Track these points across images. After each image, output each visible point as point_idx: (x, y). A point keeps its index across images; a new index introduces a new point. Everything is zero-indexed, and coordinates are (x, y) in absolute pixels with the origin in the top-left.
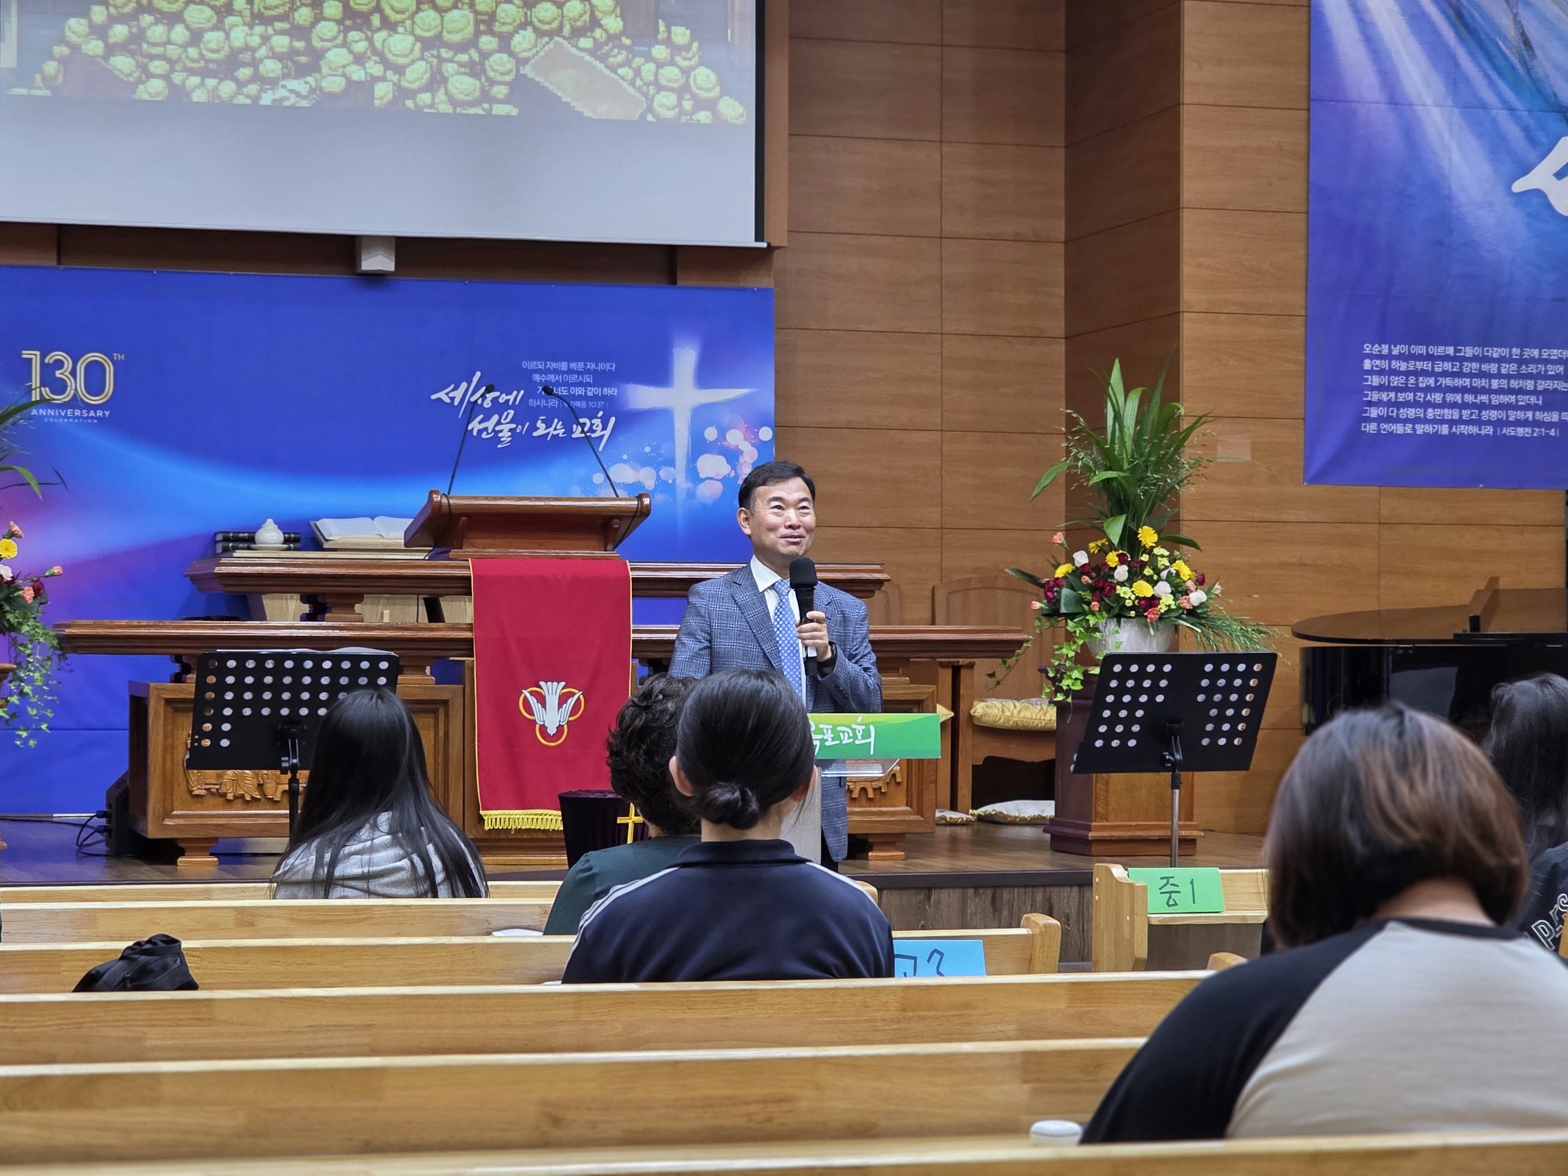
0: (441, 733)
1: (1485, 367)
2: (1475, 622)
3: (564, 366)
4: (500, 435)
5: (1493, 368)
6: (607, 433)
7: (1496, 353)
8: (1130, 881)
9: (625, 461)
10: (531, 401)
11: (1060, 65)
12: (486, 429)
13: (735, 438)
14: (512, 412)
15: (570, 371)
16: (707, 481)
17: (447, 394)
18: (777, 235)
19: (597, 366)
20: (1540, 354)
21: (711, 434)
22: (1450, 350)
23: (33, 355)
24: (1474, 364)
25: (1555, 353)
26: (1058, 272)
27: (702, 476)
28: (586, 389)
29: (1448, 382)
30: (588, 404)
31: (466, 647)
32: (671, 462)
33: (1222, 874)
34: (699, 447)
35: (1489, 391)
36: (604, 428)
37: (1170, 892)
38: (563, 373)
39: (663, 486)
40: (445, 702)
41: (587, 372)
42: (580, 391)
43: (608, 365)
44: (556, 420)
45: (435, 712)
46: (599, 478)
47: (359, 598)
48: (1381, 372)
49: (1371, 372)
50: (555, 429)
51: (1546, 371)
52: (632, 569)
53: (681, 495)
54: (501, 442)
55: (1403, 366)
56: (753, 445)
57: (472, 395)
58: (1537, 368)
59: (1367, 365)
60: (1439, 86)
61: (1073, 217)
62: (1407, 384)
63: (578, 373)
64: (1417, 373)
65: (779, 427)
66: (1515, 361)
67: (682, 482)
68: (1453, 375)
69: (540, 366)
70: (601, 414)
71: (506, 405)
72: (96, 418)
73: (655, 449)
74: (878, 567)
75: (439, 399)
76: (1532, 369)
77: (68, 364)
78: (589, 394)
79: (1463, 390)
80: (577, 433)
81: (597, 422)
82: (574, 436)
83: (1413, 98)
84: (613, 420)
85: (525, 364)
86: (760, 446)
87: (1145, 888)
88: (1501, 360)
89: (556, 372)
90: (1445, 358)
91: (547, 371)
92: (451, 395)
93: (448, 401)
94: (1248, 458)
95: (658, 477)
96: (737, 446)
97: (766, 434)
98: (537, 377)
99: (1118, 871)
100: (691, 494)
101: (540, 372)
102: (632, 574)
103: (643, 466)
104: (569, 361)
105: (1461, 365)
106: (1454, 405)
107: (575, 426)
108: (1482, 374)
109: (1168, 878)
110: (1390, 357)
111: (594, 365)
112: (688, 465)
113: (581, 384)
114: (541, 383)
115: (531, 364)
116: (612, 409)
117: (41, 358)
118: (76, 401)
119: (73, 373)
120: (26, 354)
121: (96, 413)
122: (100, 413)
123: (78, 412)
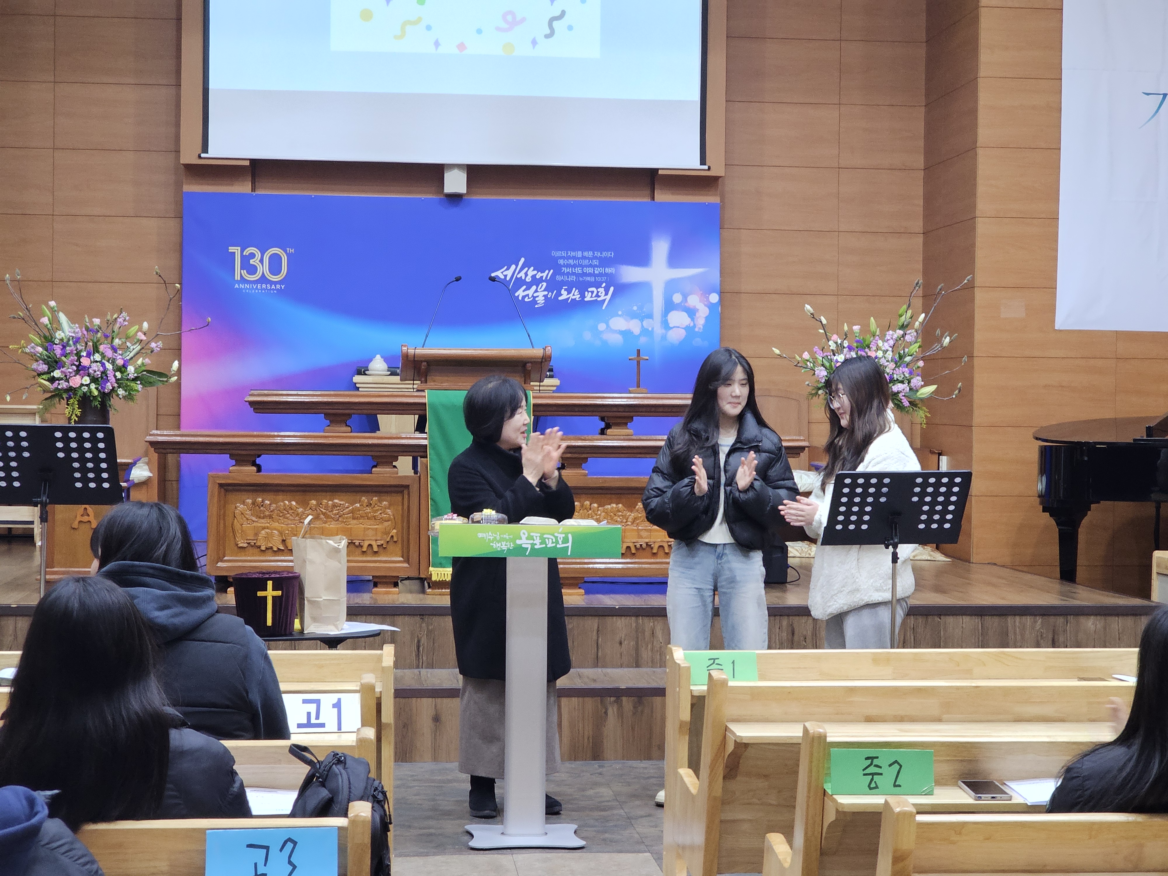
2: (1150, 431)
3: (579, 254)
4: (537, 299)
6: (608, 297)
9: (620, 316)
10: (557, 276)
11: (922, 51)
12: (528, 295)
13: (694, 301)
14: (545, 284)
15: (583, 258)
16: (674, 329)
17: (502, 273)
18: (715, 167)
19: (601, 254)
21: (677, 298)
23: (236, 250)
26: (919, 190)
27: (671, 325)
30: (595, 279)
31: (423, 450)
32: (650, 316)
34: (669, 306)
36: (606, 294)
38: (579, 258)
39: (645, 331)
40: (407, 487)
41: (595, 258)
42: (590, 270)
43: (609, 253)
44: (574, 289)
50: (574, 295)
53: (657, 338)
54: (537, 304)
56: (705, 305)
57: (518, 273)
61: (929, 153)
63: (589, 259)
65: (723, 294)
67: (658, 330)
69: (564, 254)
70: (604, 285)
71: (541, 280)
72: (275, 290)
73: (640, 308)
75: (497, 276)
77: (258, 255)
78: (597, 272)
80: (588, 298)
81: (601, 290)
82: (586, 299)
84: (612, 289)
85: (553, 253)
86: (711, 306)
89: (574, 258)
91: (569, 258)
92: (505, 273)
93: (503, 277)
94: (1022, 315)
95: (642, 326)
96: (695, 306)
97: (714, 298)
98: (561, 262)
100: (664, 337)
101: (564, 258)
103: (632, 318)
104: (583, 251)
107: (586, 293)
109: (714, 659)
111: (599, 254)
112: (662, 318)
113: (590, 266)
114: (564, 266)
115: (558, 254)
116: (611, 281)
117: (242, 252)
118: (263, 279)
119: (261, 261)
120: (232, 249)
121: (276, 287)
122: (278, 287)
123: (264, 286)
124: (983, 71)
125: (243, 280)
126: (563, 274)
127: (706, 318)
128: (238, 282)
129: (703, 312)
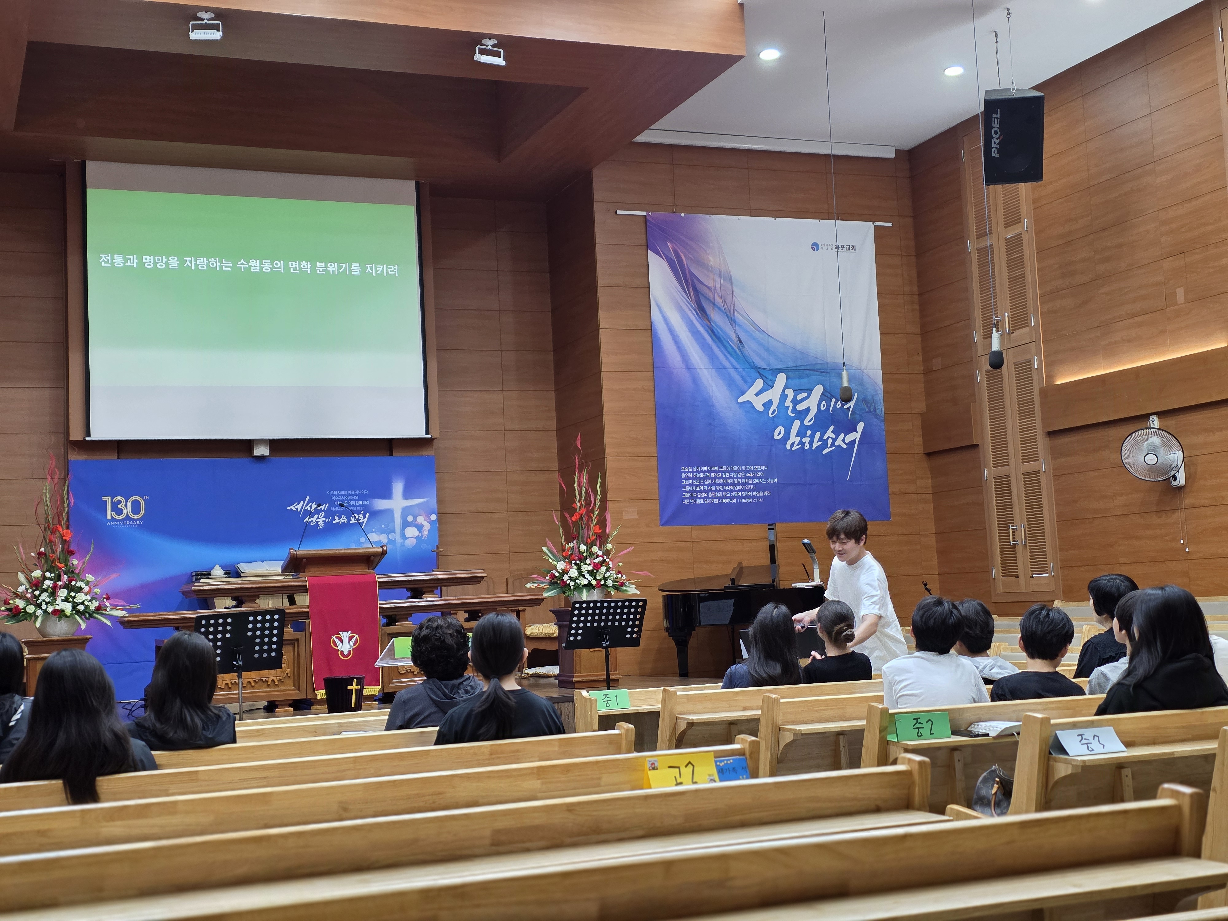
0: (296, 653)
1: (732, 475)
2: (733, 581)
3: (345, 492)
4: (318, 523)
5: (735, 475)
6: (366, 520)
7: (736, 468)
8: (590, 697)
9: (374, 532)
10: (332, 508)
11: (551, 357)
12: (312, 521)
13: (420, 520)
14: (323, 513)
15: (349, 495)
16: (409, 539)
17: (294, 507)
18: (435, 433)
19: (360, 492)
20: (754, 468)
21: (410, 519)
22: (717, 468)
23: (108, 499)
24: (727, 473)
25: (760, 468)
26: (554, 444)
27: (407, 536)
28: (356, 502)
29: (717, 481)
30: (357, 508)
31: (306, 615)
32: (393, 531)
33: (628, 692)
34: (405, 524)
35: (734, 485)
36: (364, 518)
37: (607, 701)
38: (345, 495)
39: (390, 541)
40: (297, 640)
41: (356, 495)
42: (354, 503)
43: (365, 491)
44: (343, 516)
45: (293, 644)
46: (363, 540)
47: (258, 597)
48: (689, 478)
49: (685, 479)
50: (343, 520)
51: (757, 475)
52: (378, 578)
53: (398, 545)
54: (319, 526)
55: (698, 476)
56: (428, 522)
57: (305, 507)
58: (753, 474)
59: (683, 476)
60: (706, 360)
61: (559, 420)
62: (700, 483)
63: (351, 495)
64: (704, 478)
65: (439, 514)
66: (743, 471)
67: (399, 540)
68: (719, 478)
69: (335, 493)
70: (362, 512)
71: (321, 511)
72: (136, 525)
73: (387, 526)
74: (482, 571)
75: (291, 509)
76: (751, 474)
77: (124, 502)
78: (357, 504)
79: (723, 484)
80: (353, 521)
81: (361, 516)
82: (351, 522)
83: (696, 366)
84: (368, 515)
85: (328, 493)
86: (431, 522)
87: (596, 700)
88: (738, 471)
89: (343, 495)
90: (715, 471)
91: (338, 495)
92: (296, 507)
93: (295, 510)
94: (636, 517)
95: (388, 538)
96: (422, 523)
97: (434, 517)
98: (334, 498)
99: (584, 693)
100: (403, 545)
101: (335, 495)
102: (378, 580)
103: (381, 534)
104: (348, 490)
105: (722, 474)
106: (719, 491)
107: (351, 518)
108: (730, 478)
109: (606, 695)
110: (693, 472)
111: (358, 492)
112: (401, 532)
113: (353, 500)
114: (336, 500)
115: (332, 493)
116: (367, 510)
117: (112, 500)
118: (128, 518)
119: (126, 506)
120: (104, 498)
121: (136, 523)
122: (138, 522)
123: (128, 523)
124: (604, 368)
125: (113, 519)
126: (336, 506)
127: (428, 530)
128: (109, 521)
129: (427, 526)
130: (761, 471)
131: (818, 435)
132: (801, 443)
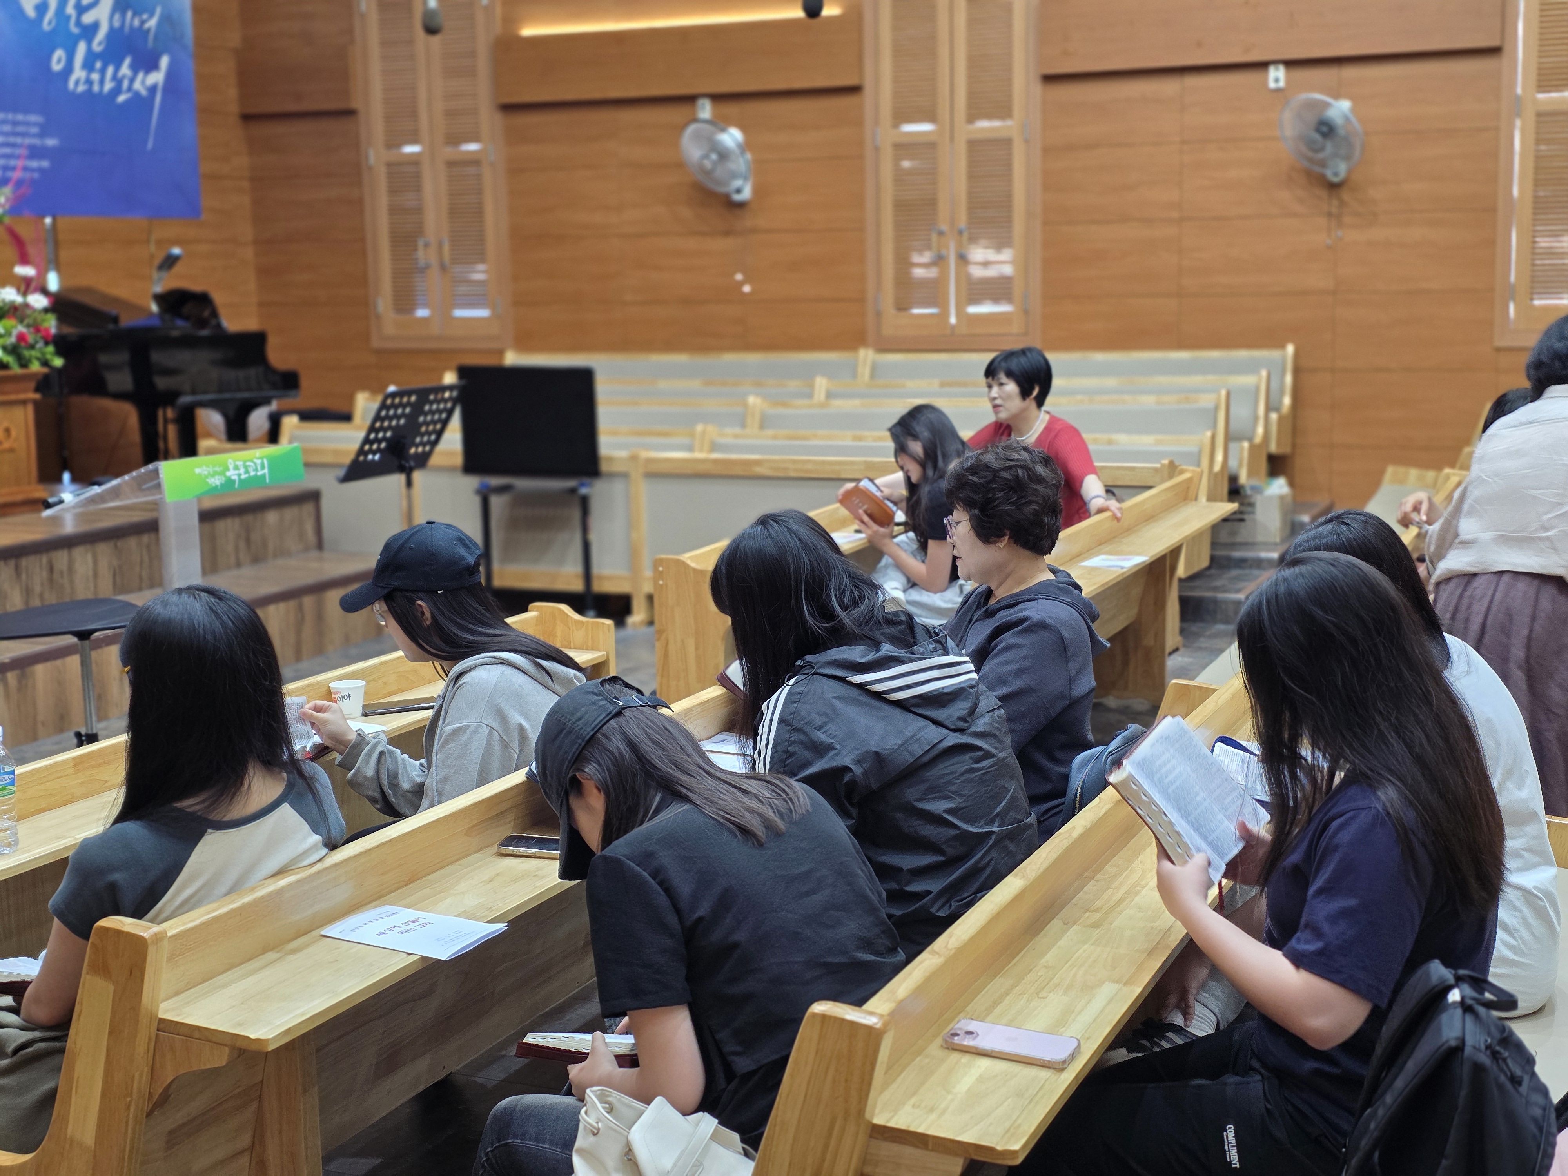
20: (24, 118)
25: (33, 118)
51: (28, 131)
58: (23, 128)
66: (10, 123)
76: (20, 129)
130: (35, 124)
131: (110, 70)
132: (89, 82)
